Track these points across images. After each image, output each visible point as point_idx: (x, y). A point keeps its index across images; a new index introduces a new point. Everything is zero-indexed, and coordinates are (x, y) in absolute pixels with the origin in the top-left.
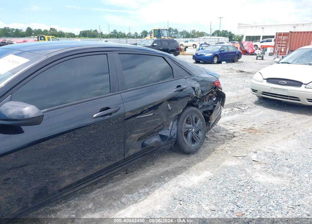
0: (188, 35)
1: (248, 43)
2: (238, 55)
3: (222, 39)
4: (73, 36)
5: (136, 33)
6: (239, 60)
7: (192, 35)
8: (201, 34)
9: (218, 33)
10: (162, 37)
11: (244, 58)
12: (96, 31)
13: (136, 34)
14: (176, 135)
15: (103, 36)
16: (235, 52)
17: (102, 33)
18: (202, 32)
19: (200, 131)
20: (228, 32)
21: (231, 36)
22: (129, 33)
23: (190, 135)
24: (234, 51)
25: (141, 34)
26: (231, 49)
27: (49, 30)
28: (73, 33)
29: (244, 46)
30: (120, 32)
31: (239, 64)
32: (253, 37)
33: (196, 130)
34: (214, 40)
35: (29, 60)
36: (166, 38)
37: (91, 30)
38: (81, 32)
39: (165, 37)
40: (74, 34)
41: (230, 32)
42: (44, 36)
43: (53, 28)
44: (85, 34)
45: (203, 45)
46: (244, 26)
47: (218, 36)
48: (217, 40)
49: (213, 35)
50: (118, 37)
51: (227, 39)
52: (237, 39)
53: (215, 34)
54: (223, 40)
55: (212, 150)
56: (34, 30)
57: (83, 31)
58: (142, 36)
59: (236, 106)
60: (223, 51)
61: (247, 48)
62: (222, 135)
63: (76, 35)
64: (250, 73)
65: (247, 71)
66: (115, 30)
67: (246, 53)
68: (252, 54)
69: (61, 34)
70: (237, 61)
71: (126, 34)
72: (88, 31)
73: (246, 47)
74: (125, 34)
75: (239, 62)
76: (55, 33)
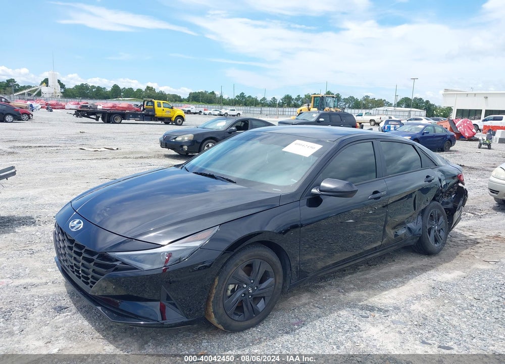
0: (357, 105)
1: (463, 122)
2: (449, 140)
3: (416, 112)
4: (178, 99)
5: (274, 98)
6: (451, 148)
7: (364, 105)
8: (380, 103)
9: (407, 103)
10: (327, 108)
11: (459, 145)
12: (213, 93)
13: (274, 101)
14: (421, 230)
15: (224, 102)
16: (445, 136)
17: (221, 96)
18: (380, 99)
19: (441, 230)
20: (425, 101)
21: (429, 107)
22: (264, 99)
23: (432, 233)
24: (444, 134)
25: (282, 100)
26: (439, 131)
27: (144, 90)
28: (179, 95)
29: (456, 125)
30: (250, 97)
31: (452, 154)
32: (470, 110)
33: (439, 229)
34: (401, 114)
35: (322, 146)
36: (332, 110)
37: (205, 91)
38: (190, 94)
39: (330, 107)
40: (180, 97)
41: (427, 102)
42: (153, 100)
43: (151, 86)
44: (197, 97)
45: (390, 123)
46: (455, 94)
47: (408, 106)
48: (407, 114)
49: (399, 104)
50: (246, 105)
51: (424, 113)
52: (442, 114)
53: (403, 104)
54: (418, 114)
55: (455, 253)
56: (122, 89)
57: (193, 93)
58: (283, 103)
59: (469, 211)
60: (426, 133)
61: (463, 130)
62: (462, 241)
63: (182, 98)
64: (473, 168)
65: (469, 166)
66: (243, 93)
67: (461, 136)
68: (471, 139)
69: (162, 95)
70: (448, 150)
71: (259, 99)
72: (202, 93)
73: (460, 127)
74: (256, 100)
75: (450, 151)
76: (153, 94)
